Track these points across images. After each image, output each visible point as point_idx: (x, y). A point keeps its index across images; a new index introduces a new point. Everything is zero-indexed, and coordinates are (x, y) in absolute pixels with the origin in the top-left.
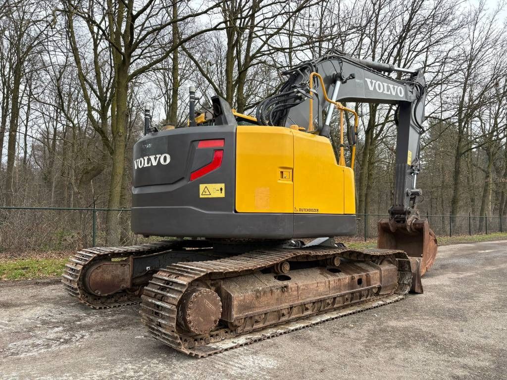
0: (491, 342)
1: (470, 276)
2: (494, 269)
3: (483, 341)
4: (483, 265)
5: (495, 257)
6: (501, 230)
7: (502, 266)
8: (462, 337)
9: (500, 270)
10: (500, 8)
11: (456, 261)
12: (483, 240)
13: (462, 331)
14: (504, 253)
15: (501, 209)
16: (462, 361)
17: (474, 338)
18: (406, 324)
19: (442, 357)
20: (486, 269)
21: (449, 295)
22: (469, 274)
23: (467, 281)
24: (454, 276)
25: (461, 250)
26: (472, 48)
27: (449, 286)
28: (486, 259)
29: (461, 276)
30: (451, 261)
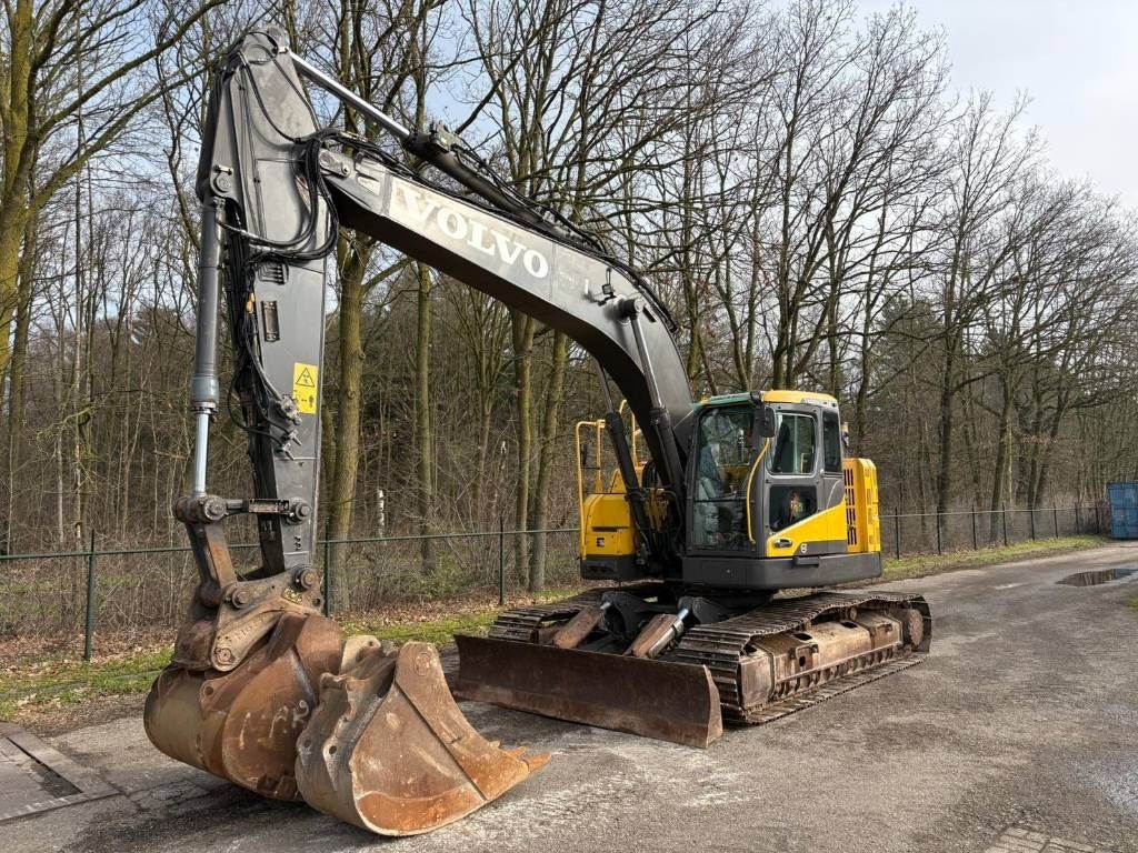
0: (1028, 737)
1: (987, 639)
2: (1025, 623)
3: (1017, 736)
4: (1005, 615)
5: (1026, 599)
6: (1033, 536)
7: (1039, 618)
8: (989, 732)
9: (1035, 626)
10: (1019, 108)
11: (958, 609)
12: (1002, 560)
13: (988, 725)
14: (1041, 590)
15: (1031, 493)
16: (995, 760)
17: (1005, 733)
18: (911, 719)
19: (969, 757)
20: (1012, 624)
21: (960, 673)
22: (984, 636)
23: (985, 647)
24: (961, 639)
25: (964, 583)
26: (967, 185)
27: (956, 658)
28: (1010, 603)
29: (974, 639)
30: (950, 611)
